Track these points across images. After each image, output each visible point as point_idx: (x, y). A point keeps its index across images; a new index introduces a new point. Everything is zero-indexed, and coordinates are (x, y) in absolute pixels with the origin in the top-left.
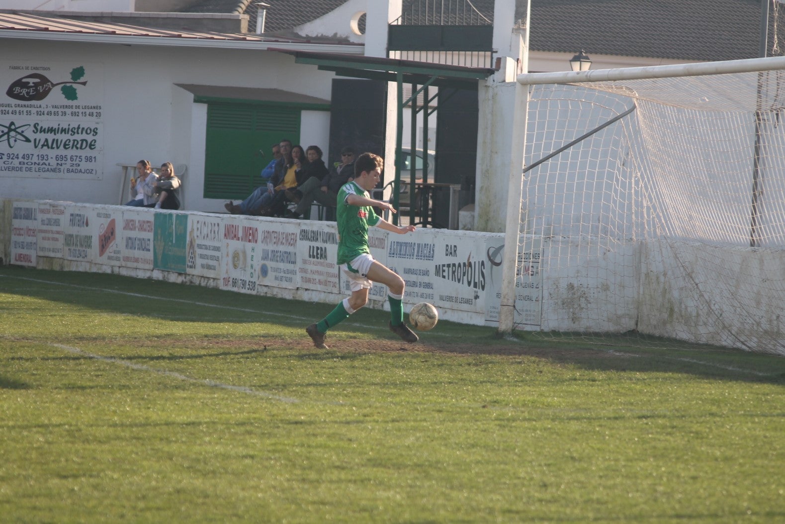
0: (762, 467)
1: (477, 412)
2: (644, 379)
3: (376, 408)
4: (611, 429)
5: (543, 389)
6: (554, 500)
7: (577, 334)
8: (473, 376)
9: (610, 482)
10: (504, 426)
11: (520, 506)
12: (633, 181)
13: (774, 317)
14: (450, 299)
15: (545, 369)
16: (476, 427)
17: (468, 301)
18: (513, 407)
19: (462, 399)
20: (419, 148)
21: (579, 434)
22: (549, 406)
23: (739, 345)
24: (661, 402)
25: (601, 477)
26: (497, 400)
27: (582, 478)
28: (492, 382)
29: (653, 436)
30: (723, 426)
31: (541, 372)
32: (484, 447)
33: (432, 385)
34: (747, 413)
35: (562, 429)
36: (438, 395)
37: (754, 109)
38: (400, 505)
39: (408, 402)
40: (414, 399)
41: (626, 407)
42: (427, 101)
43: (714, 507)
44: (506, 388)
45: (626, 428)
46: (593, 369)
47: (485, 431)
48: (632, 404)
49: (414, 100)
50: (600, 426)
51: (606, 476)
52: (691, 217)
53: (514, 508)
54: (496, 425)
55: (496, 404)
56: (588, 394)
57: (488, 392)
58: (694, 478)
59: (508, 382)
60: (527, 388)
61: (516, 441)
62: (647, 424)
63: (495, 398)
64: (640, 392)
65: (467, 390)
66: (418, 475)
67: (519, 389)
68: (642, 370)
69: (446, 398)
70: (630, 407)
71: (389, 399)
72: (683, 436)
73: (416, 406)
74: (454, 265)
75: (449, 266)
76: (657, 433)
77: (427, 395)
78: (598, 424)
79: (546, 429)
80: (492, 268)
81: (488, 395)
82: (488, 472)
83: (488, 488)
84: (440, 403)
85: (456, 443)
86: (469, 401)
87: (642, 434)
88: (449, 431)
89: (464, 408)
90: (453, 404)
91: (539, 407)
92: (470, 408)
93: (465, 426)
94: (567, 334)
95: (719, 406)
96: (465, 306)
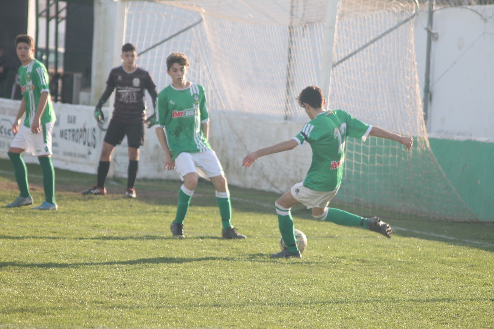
0: (280, 272)
1: (81, 233)
2: (204, 212)
3: (8, 230)
4: (176, 246)
5: (131, 218)
6: (129, 295)
7: (160, 180)
8: (82, 208)
9: (171, 282)
10: (100, 243)
11: (104, 298)
12: (201, 72)
13: (298, 170)
14: (70, 154)
15: (134, 204)
16: (79, 244)
17: (83, 156)
18: (108, 230)
19: (72, 224)
20: (52, 46)
21: (153, 249)
22: (134, 229)
23: (273, 189)
24: (214, 228)
25: (165, 279)
26: (97, 225)
27: (151, 279)
28: (95, 213)
29: (206, 251)
30: (255, 245)
31: (131, 206)
32: (84, 257)
33: (51, 214)
34: (273, 236)
35: (142, 245)
36: (54, 221)
37: (287, 23)
38: (16, 298)
39: (32, 226)
40: (37, 224)
41: (189, 231)
42: (57, 12)
43: (242, 299)
44: (105, 217)
45: (187, 245)
46: (168, 205)
47: (85, 246)
48: (193, 229)
49: (48, 11)
50: (169, 244)
51: (168, 278)
52: (241, 99)
53: (100, 300)
54: (94, 242)
55: (96, 228)
56: (162, 222)
57: (91, 219)
58: (231, 280)
59: (107, 213)
60: (120, 217)
61: (107, 254)
62: (202, 242)
63: (96, 223)
64: (201, 220)
65: (76, 218)
66: (32, 277)
67: (114, 218)
68: (203, 205)
69: (60, 223)
70: (192, 231)
71: (19, 224)
72: (227, 251)
73: (37, 228)
74: (74, 130)
75: (70, 131)
76: (209, 248)
77: (47, 221)
78: (168, 242)
79: (130, 246)
80: (100, 133)
81: (90, 222)
82: (83, 275)
83: (82, 286)
84: (55, 227)
85: (63, 255)
86: (77, 225)
87: (198, 250)
88: (59, 246)
89: (73, 230)
90: (65, 228)
91: (127, 231)
92: (76, 230)
93: (71, 243)
94: (153, 180)
95: (255, 231)
96: (81, 160)
